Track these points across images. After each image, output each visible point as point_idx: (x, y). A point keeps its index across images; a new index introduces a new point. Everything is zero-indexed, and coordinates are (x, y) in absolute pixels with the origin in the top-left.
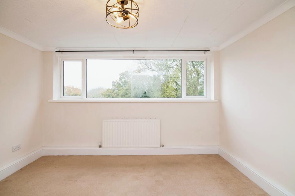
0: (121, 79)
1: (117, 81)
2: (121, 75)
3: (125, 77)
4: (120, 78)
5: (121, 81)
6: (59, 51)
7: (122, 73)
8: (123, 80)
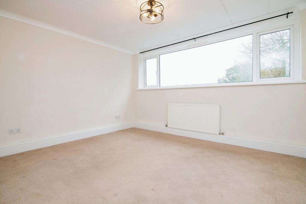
0: (228, 76)
1: (223, 78)
2: (228, 71)
3: (234, 73)
4: (226, 75)
5: (228, 78)
6: (142, 53)
7: (229, 68)
8: (231, 77)
